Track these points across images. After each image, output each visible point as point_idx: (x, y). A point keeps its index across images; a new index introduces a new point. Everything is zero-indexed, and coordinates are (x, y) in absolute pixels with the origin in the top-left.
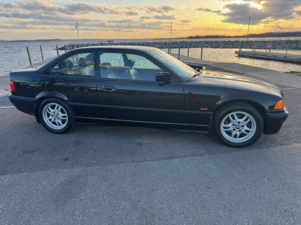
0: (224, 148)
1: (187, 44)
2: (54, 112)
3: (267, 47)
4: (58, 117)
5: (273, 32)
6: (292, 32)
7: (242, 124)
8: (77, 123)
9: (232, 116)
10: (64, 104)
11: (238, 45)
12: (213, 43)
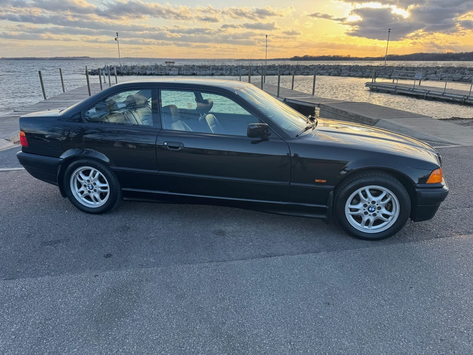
0: (349, 241)
1: (290, 70)
2: (88, 181)
3: (416, 77)
4: (94, 188)
5: (425, 52)
6: (454, 52)
7: (377, 205)
8: (125, 199)
9: (364, 192)
10: (104, 169)
11: (370, 72)
12: (331, 69)
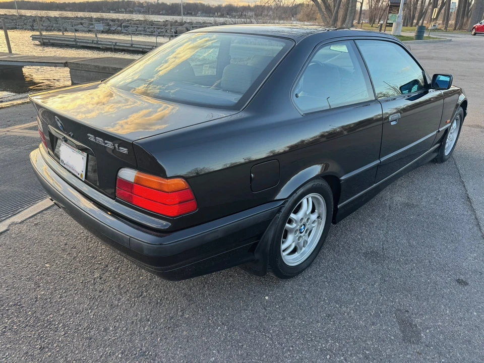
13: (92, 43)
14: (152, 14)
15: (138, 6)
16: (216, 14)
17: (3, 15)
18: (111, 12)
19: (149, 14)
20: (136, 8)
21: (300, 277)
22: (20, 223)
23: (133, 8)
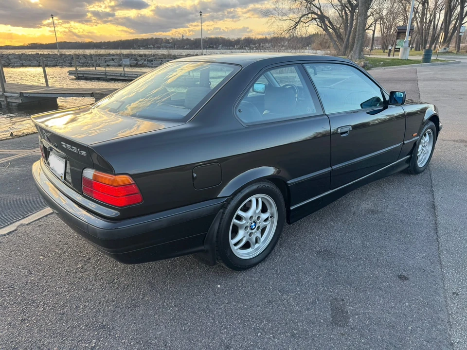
2: (251, 217)
13: (120, 76)
14: (177, 49)
15: (165, 43)
16: (236, 46)
17: (46, 55)
18: (141, 48)
19: (174, 49)
20: (163, 44)
21: (253, 270)
22: (27, 225)
23: (161, 45)
